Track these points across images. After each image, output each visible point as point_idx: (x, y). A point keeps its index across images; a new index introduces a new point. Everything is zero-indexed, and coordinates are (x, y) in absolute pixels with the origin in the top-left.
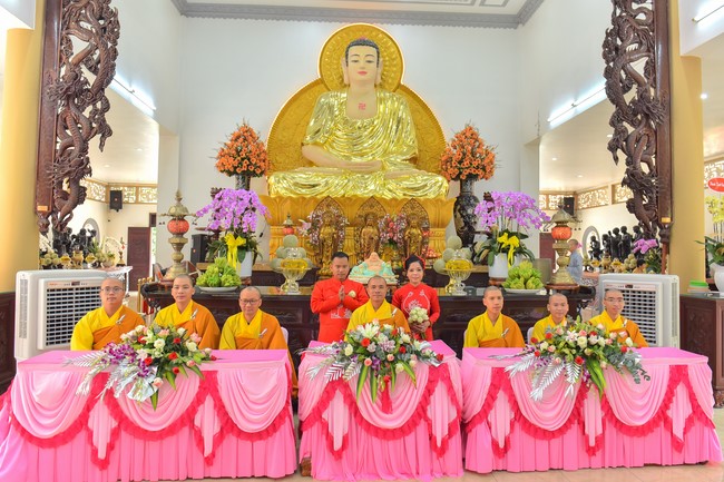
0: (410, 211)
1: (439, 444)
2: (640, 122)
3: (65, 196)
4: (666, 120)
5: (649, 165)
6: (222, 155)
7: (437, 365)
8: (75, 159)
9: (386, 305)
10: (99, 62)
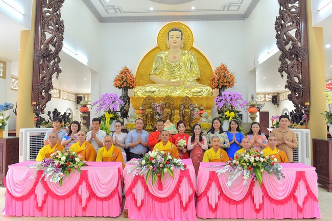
0: (185, 102)
1: (184, 205)
2: (294, 58)
3: (43, 98)
4: (306, 57)
5: (298, 78)
6: (115, 80)
7: (183, 170)
8: (47, 82)
9: (169, 143)
10: (56, 42)
